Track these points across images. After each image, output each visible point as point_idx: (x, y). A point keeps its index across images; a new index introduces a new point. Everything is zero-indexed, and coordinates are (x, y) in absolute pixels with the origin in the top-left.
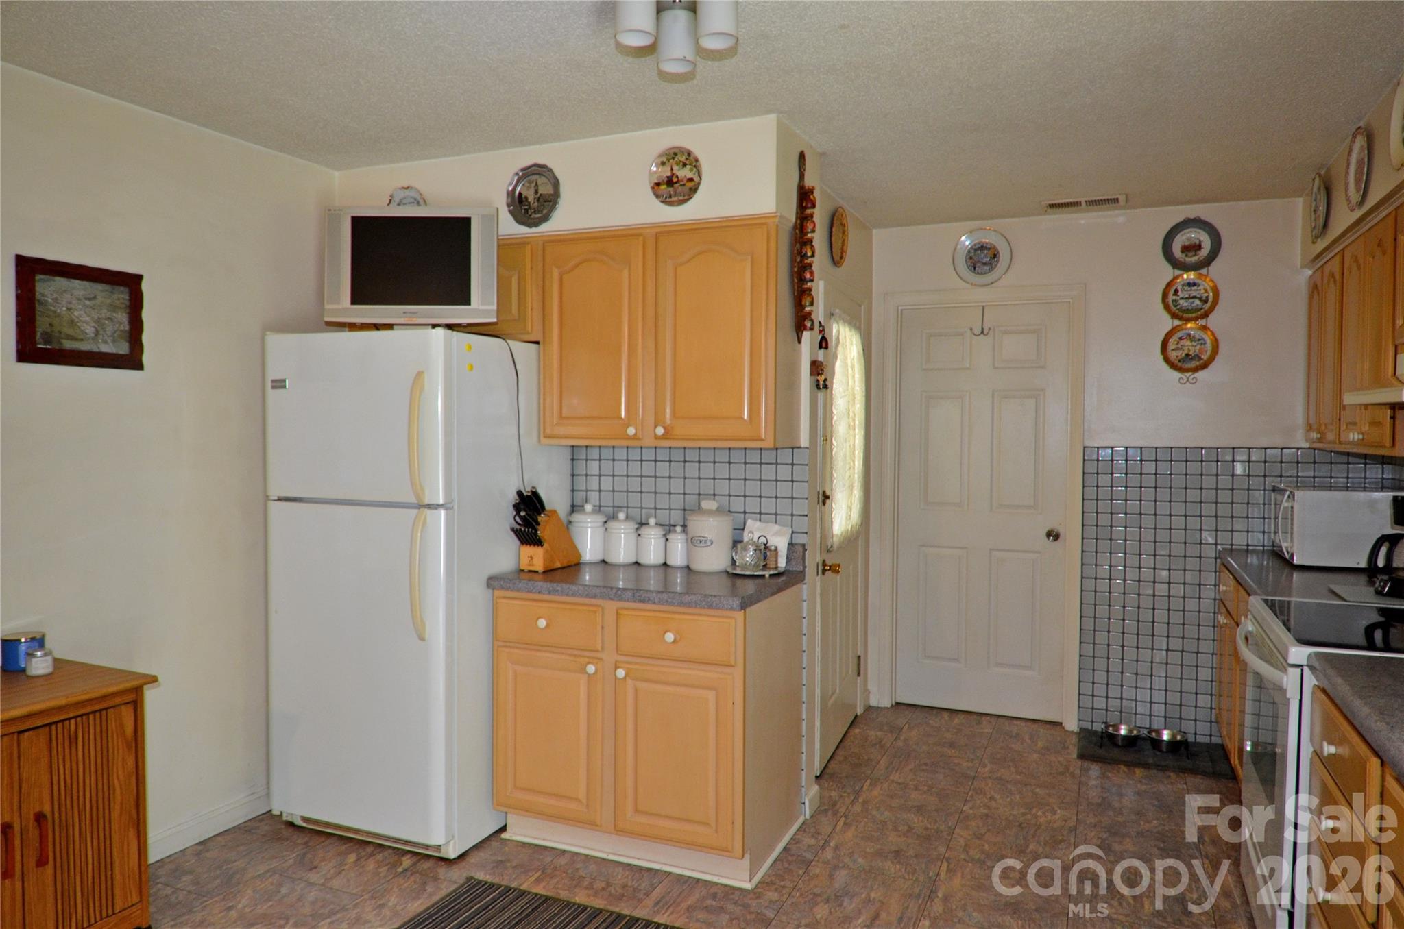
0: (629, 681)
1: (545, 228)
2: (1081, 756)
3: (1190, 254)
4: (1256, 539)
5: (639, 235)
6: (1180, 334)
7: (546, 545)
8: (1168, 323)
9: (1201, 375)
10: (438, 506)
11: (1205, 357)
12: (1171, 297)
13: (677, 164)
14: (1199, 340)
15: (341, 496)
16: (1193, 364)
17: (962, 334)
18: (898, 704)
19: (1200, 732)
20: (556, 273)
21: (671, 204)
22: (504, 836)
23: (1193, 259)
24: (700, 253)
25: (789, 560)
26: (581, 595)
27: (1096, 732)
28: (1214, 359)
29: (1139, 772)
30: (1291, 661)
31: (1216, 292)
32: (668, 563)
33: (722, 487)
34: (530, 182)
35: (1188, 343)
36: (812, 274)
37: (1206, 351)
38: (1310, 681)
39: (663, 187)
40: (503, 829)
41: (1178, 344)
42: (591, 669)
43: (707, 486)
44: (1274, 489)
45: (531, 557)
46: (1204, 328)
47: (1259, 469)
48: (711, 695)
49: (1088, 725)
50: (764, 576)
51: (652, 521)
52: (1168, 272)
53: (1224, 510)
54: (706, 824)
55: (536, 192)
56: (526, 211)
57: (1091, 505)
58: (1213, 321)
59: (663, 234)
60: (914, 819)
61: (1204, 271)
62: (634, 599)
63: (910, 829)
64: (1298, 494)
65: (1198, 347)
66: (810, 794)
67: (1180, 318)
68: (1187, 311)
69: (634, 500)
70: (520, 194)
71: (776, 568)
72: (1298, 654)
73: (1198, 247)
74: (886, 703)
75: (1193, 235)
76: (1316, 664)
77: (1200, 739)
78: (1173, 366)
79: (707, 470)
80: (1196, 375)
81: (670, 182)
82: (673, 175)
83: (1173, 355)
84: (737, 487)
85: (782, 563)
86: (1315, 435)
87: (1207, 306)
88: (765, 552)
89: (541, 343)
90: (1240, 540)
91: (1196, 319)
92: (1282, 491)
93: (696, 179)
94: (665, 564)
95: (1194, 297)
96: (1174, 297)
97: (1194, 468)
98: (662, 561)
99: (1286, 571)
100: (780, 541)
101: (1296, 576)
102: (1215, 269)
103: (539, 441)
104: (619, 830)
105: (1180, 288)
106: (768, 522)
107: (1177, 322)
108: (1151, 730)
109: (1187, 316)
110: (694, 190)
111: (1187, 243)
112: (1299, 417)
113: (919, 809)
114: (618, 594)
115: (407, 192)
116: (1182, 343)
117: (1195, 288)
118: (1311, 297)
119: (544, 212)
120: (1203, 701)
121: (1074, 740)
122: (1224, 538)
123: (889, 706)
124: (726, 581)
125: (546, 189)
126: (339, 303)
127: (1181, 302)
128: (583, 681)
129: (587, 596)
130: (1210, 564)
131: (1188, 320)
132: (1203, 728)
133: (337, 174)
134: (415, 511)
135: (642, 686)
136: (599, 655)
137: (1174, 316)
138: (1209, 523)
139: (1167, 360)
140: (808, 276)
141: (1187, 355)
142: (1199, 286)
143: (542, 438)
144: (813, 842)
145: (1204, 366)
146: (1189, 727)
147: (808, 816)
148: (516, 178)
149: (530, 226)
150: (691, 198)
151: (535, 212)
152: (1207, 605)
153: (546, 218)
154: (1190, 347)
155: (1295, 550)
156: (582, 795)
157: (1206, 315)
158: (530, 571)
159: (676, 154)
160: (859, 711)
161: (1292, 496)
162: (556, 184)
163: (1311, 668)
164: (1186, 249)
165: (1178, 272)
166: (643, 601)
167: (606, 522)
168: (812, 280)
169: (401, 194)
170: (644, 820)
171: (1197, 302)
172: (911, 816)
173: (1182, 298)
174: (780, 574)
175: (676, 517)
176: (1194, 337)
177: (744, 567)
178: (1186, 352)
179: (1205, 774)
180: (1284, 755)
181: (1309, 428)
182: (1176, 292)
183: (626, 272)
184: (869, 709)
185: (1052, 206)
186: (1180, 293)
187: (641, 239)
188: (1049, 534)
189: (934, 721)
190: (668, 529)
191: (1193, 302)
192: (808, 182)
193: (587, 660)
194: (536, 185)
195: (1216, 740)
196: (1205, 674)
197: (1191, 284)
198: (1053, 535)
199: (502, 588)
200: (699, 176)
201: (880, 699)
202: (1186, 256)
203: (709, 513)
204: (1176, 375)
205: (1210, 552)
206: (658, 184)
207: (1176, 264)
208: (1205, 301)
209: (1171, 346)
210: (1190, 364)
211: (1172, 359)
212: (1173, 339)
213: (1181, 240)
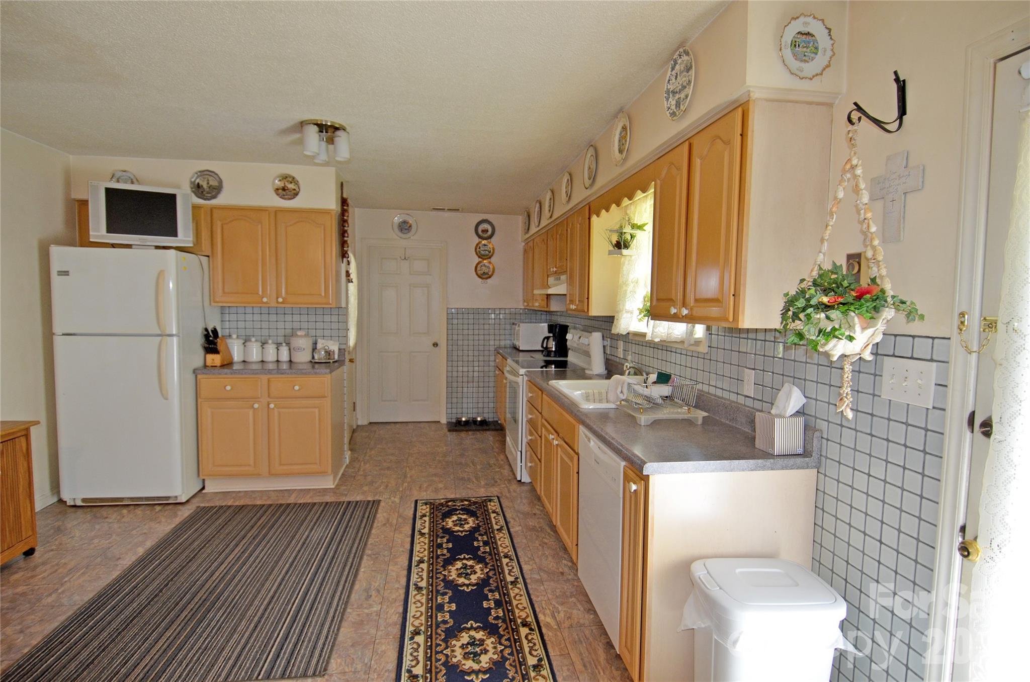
0: (276, 409)
1: (214, 202)
2: (449, 431)
4: (508, 343)
5: (267, 210)
6: (481, 264)
7: (221, 353)
8: (477, 260)
9: (489, 280)
10: (171, 335)
11: (490, 274)
12: (478, 250)
13: (287, 182)
14: (488, 267)
15: (105, 332)
16: (487, 276)
17: (396, 259)
18: (370, 423)
19: (490, 417)
20: (219, 224)
21: (285, 199)
22: (204, 491)
23: (485, 236)
24: (298, 222)
25: (339, 356)
26: (249, 374)
27: (453, 423)
28: (493, 275)
29: (470, 433)
30: (520, 374)
31: (494, 249)
32: (279, 360)
33: (305, 325)
34: (204, 178)
36: (348, 234)
37: (491, 272)
38: (526, 378)
39: (280, 191)
40: (203, 488)
41: (480, 268)
42: (256, 406)
43: (297, 325)
44: (513, 324)
45: (213, 360)
46: (490, 263)
47: (508, 316)
48: (317, 410)
49: (450, 420)
50: (330, 362)
51: (270, 342)
52: (477, 240)
53: (497, 332)
54: (315, 463)
55: (208, 183)
56: (202, 192)
57: (450, 332)
58: (493, 260)
59: (278, 212)
60: (391, 458)
61: (489, 240)
62: (278, 373)
63: (391, 460)
64: (521, 324)
65: (488, 270)
66: (348, 455)
67: (481, 258)
68: (484, 255)
69: (257, 332)
70: (198, 183)
71: (334, 359)
72: (522, 371)
73: (487, 231)
74: (365, 423)
75: (485, 226)
76: (527, 373)
77: (490, 420)
78: (479, 277)
79: (297, 318)
80: (487, 280)
81: (284, 189)
82: (285, 186)
83: (479, 272)
84: (312, 325)
85: (336, 357)
86: (526, 304)
87: (490, 254)
88: (329, 353)
89: (211, 257)
90: (502, 343)
91: (487, 259)
92: (516, 324)
93: (297, 190)
94: (278, 361)
95: (486, 250)
97: (486, 316)
98: (276, 359)
99: (518, 352)
100: (334, 347)
101: (521, 354)
102: (493, 240)
103: (210, 304)
104: (272, 475)
105: (481, 246)
106: (327, 340)
107: (480, 260)
108: (474, 418)
109: (484, 257)
110: (296, 194)
111: (483, 229)
112: (521, 297)
113: (392, 454)
114: (270, 372)
115: (124, 173)
116: (482, 268)
117: (486, 247)
118: (524, 254)
119: (213, 194)
120: (491, 405)
121: (445, 426)
122: (497, 343)
123: (367, 424)
124: (310, 365)
125: (214, 183)
126: (99, 232)
127: (482, 252)
128: (251, 412)
129: (253, 374)
130: (492, 353)
131: (485, 259)
132: (491, 415)
133: (71, 157)
134: (160, 338)
135: (280, 410)
136: (260, 400)
137: (479, 257)
138: (492, 337)
139: (477, 274)
140: (346, 235)
141: (484, 273)
142: (488, 246)
143: (212, 304)
144: (353, 470)
145: (490, 277)
146: (486, 415)
147: (348, 463)
148: (196, 175)
149: (205, 199)
150: (294, 198)
151: (207, 193)
152: (492, 369)
153: (214, 197)
154: (485, 269)
155: (520, 345)
156: (252, 462)
157: (490, 258)
158: (212, 366)
159: (287, 177)
160: (355, 427)
161: (519, 326)
162: (221, 182)
163: (526, 375)
164: (483, 231)
165: (480, 240)
166: (282, 374)
167: (244, 343)
168: (348, 237)
169: (120, 174)
170: (285, 467)
171: (487, 252)
172: (390, 457)
173: (482, 250)
174: (336, 362)
175: (281, 340)
176: (486, 266)
177: (321, 359)
178: (484, 271)
179: (493, 430)
180: (518, 420)
181: (524, 301)
182: (480, 248)
183: (260, 226)
184: (358, 426)
185: (434, 209)
187: (267, 212)
188: (434, 345)
189: (388, 427)
190: (278, 345)
192: (345, 196)
193: (253, 403)
194: (208, 180)
195: (495, 419)
196: (491, 395)
197: (485, 245)
198: (435, 345)
199: (203, 373)
200: (299, 188)
201: (362, 421)
202: (483, 234)
203: (301, 336)
204: (480, 280)
205: (492, 348)
206: (277, 189)
207: (480, 237)
208: (490, 252)
209: (478, 269)
210: (485, 276)
211: (479, 274)
212: (479, 266)
213: (482, 227)
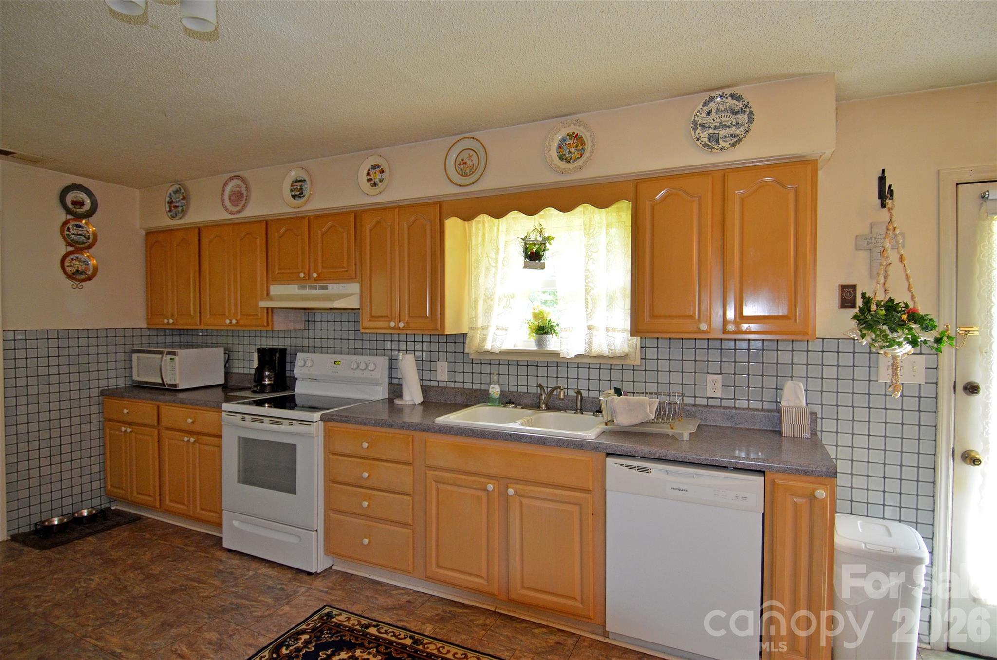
3: (77, 207)
6: (72, 257)
8: (65, 248)
9: (86, 284)
11: (90, 272)
12: (66, 232)
14: (84, 262)
16: (83, 277)
23: (80, 211)
28: (95, 275)
31: (95, 239)
35: (77, 263)
37: (89, 269)
41: (71, 262)
46: (89, 256)
52: (64, 216)
53: (102, 366)
57: (12, 372)
58: (95, 251)
61: (86, 220)
65: (84, 266)
67: (73, 247)
68: (77, 243)
73: (81, 204)
75: (78, 195)
78: (69, 277)
80: (83, 284)
83: (68, 269)
87: (90, 241)
91: (84, 248)
95: (80, 235)
96: (68, 233)
97: (83, 342)
102: (93, 219)
105: (70, 227)
107: (71, 249)
109: (77, 246)
111: (75, 200)
116: (74, 262)
117: (80, 229)
122: (103, 383)
127: (72, 236)
130: (95, 400)
131: (80, 249)
137: (68, 244)
138: (94, 375)
139: (65, 272)
141: (77, 270)
142: (83, 228)
145: (90, 279)
152: (96, 426)
154: (79, 266)
157: (89, 247)
164: (74, 203)
165: (70, 217)
171: (83, 238)
173: (73, 234)
176: (81, 259)
178: (76, 268)
182: (68, 229)
186: (71, 230)
191: (80, 238)
197: (79, 226)
202: (74, 207)
204: (69, 283)
207: (68, 211)
208: (88, 238)
209: (67, 264)
210: (79, 276)
211: (70, 273)
212: (68, 259)
213: (70, 197)
